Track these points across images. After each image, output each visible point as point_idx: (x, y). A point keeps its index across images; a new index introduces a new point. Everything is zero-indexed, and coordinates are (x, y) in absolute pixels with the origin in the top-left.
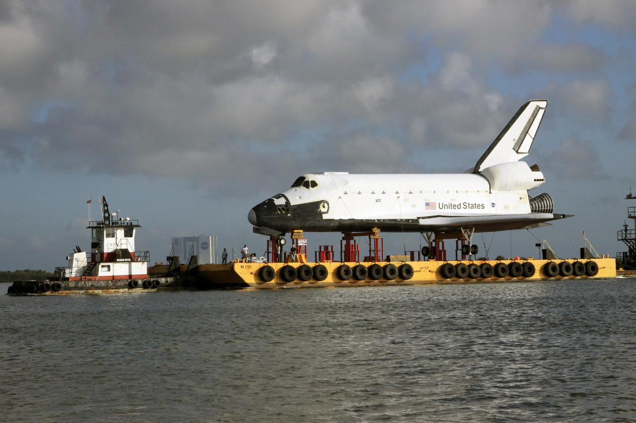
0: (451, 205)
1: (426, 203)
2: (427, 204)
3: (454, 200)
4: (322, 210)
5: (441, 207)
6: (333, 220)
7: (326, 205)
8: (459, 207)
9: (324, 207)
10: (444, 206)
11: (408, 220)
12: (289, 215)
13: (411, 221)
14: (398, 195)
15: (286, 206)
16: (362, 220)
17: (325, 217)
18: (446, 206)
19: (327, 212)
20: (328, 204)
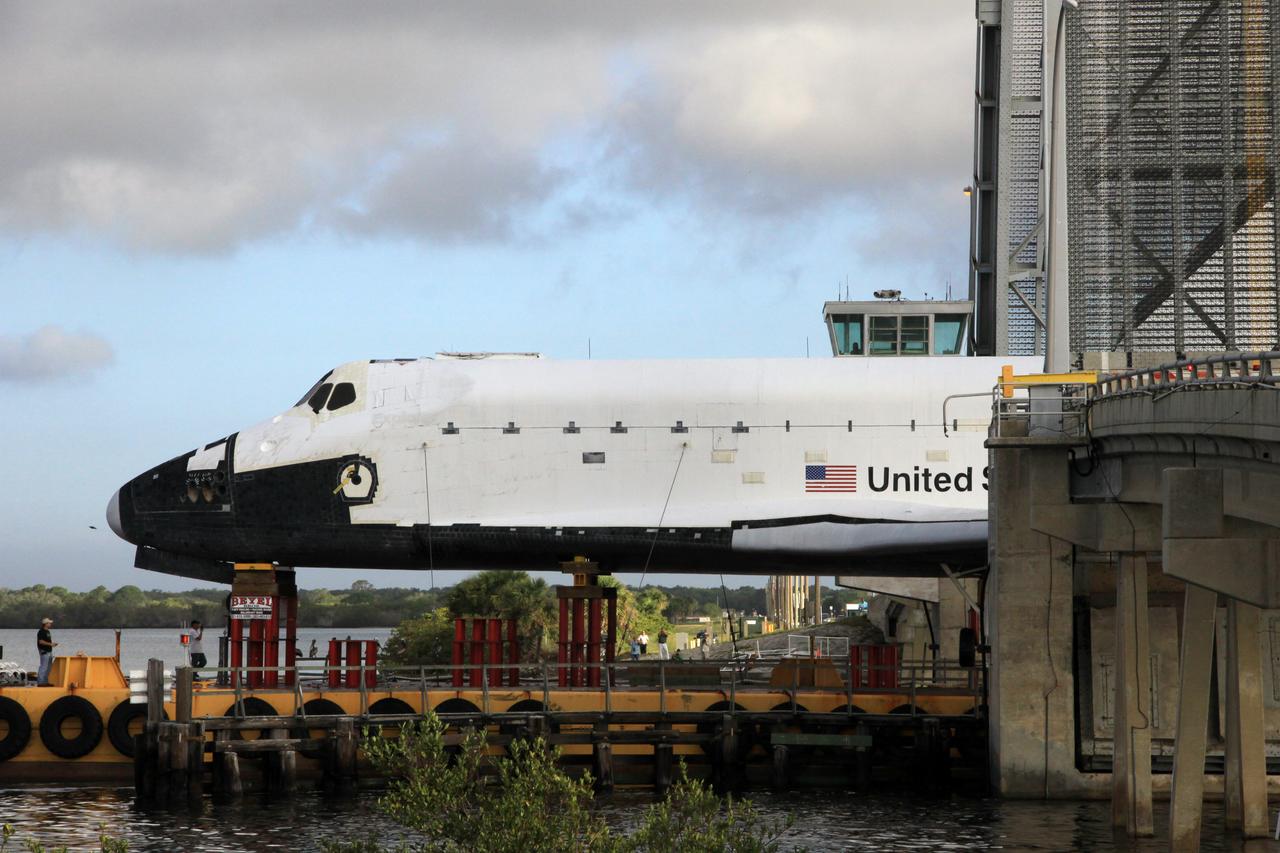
0: (927, 474)
1: (808, 468)
2: (815, 473)
3: (942, 457)
4: (350, 490)
5: (879, 482)
6: (391, 527)
7: (364, 472)
8: (963, 482)
9: (356, 480)
10: (891, 480)
11: (691, 531)
12: (226, 508)
13: (698, 536)
14: (681, 437)
15: (221, 476)
16: (507, 529)
17: (359, 515)
18: (902, 481)
19: (368, 500)
20: (372, 468)
